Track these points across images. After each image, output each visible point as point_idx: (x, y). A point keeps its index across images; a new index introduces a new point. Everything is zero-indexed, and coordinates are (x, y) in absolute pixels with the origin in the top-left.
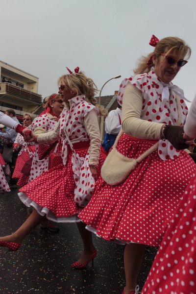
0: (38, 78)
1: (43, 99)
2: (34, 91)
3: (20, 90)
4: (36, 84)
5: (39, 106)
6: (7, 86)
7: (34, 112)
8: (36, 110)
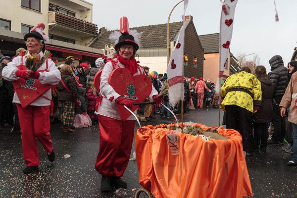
0: (92, 5)
1: (99, 29)
2: (88, 20)
3: (71, 19)
4: (91, 11)
5: (94, 37)
6: (56, 15)
7: (89, 45)
8: (91, 43)
